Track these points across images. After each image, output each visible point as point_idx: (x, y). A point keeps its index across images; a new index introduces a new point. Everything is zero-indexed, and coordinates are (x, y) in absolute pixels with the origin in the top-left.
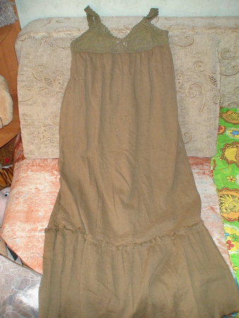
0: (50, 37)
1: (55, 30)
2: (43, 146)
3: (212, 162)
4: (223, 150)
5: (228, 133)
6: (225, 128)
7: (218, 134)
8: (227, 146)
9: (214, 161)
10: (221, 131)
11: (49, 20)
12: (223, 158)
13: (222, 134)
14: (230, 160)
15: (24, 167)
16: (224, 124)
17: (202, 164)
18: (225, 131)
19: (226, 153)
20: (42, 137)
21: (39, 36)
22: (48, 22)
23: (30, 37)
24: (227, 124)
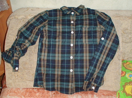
0: (26, 18)
1: (29, 15)
2: (17, 81)
3: (118, 94)
4: (124, 87)
5: (127, 75)
6: (125, 73)
7: (121, 76)
8: (126, 84)
9: (119, 93)
10: (123, 74)
11: (28, 9)
12: (124, 91)
13: (124, 76)
14: (128, 93)
15: (5, 93)
16: (125, 70)
17: (112, 95)
18: (125, 74)
19: (126, 88)
20: (16, 75)
21: (20, 17)
22: (26, 10)
23: (15, 18)
24: (126, 70)
